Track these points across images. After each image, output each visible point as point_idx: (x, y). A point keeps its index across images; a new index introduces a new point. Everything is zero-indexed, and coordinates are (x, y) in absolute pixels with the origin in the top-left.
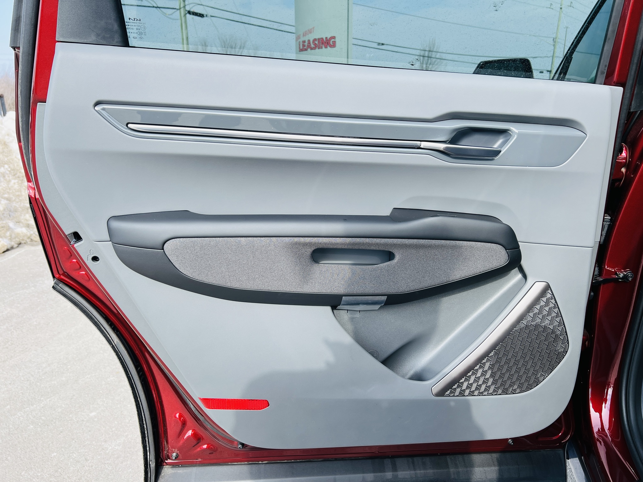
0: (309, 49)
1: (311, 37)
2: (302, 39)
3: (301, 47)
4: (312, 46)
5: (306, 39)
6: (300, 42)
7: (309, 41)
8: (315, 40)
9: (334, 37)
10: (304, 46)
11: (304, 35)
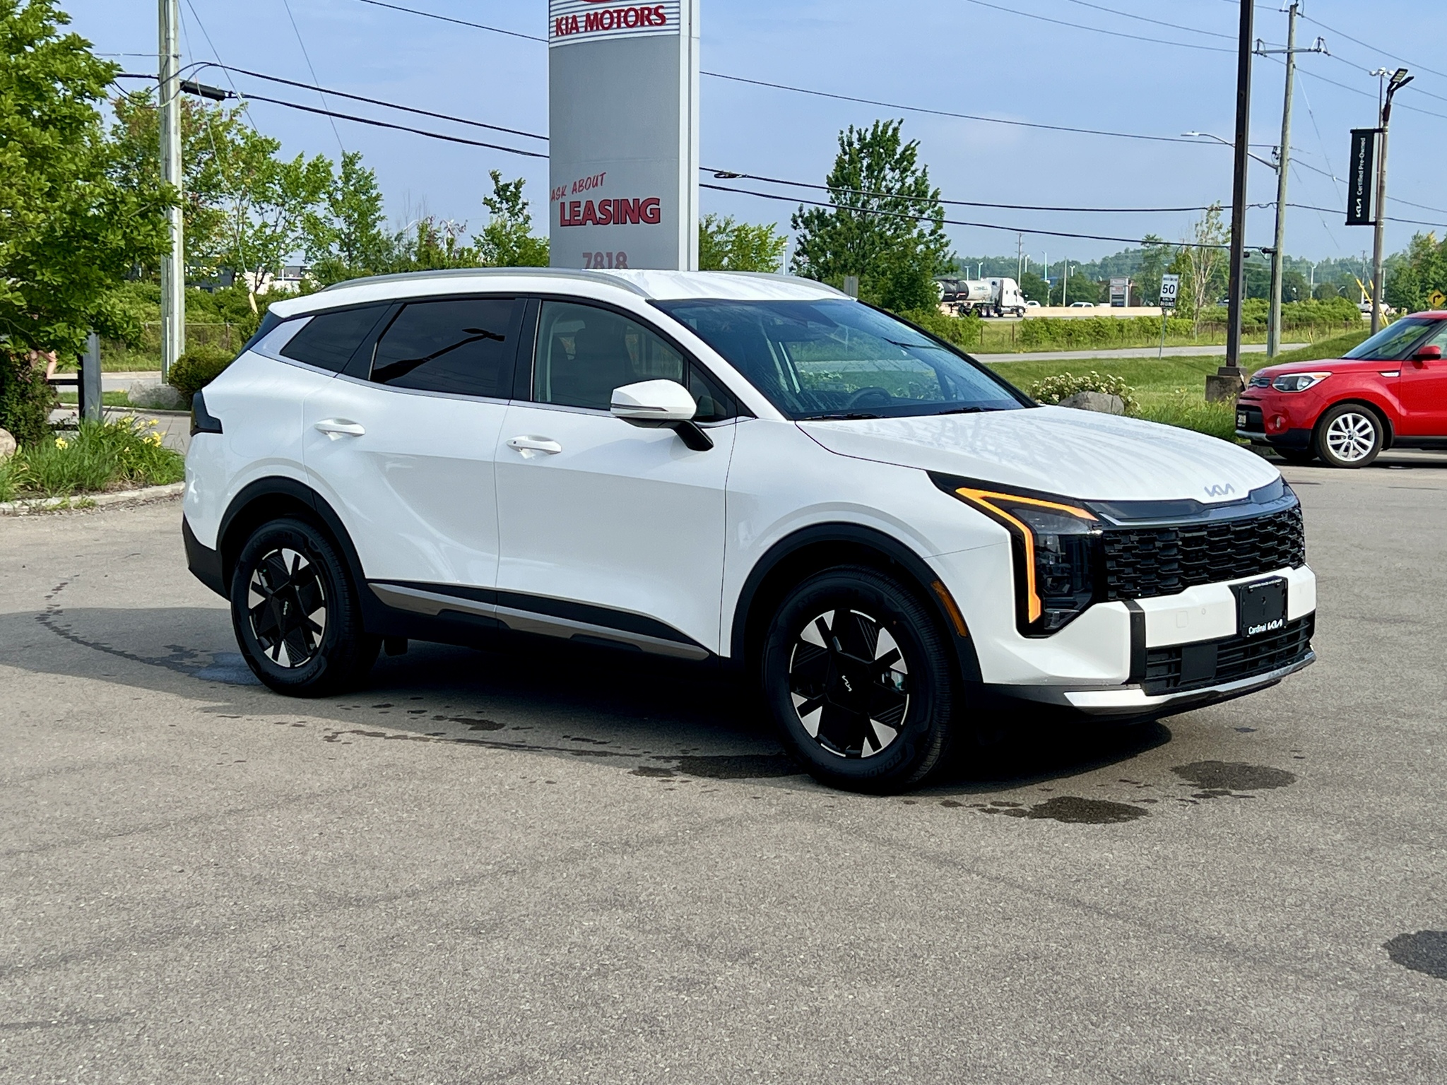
0: (589, 222)
1: (596, 196)
2: (569, 198)
3: (567, 217)
4: (599, 215)
5: (583, 197)
6: (563, 204)
7: (590, 204)
8: (605, 203)
9: (657, 201)
10: (574, 213)
11: (574, 190)
